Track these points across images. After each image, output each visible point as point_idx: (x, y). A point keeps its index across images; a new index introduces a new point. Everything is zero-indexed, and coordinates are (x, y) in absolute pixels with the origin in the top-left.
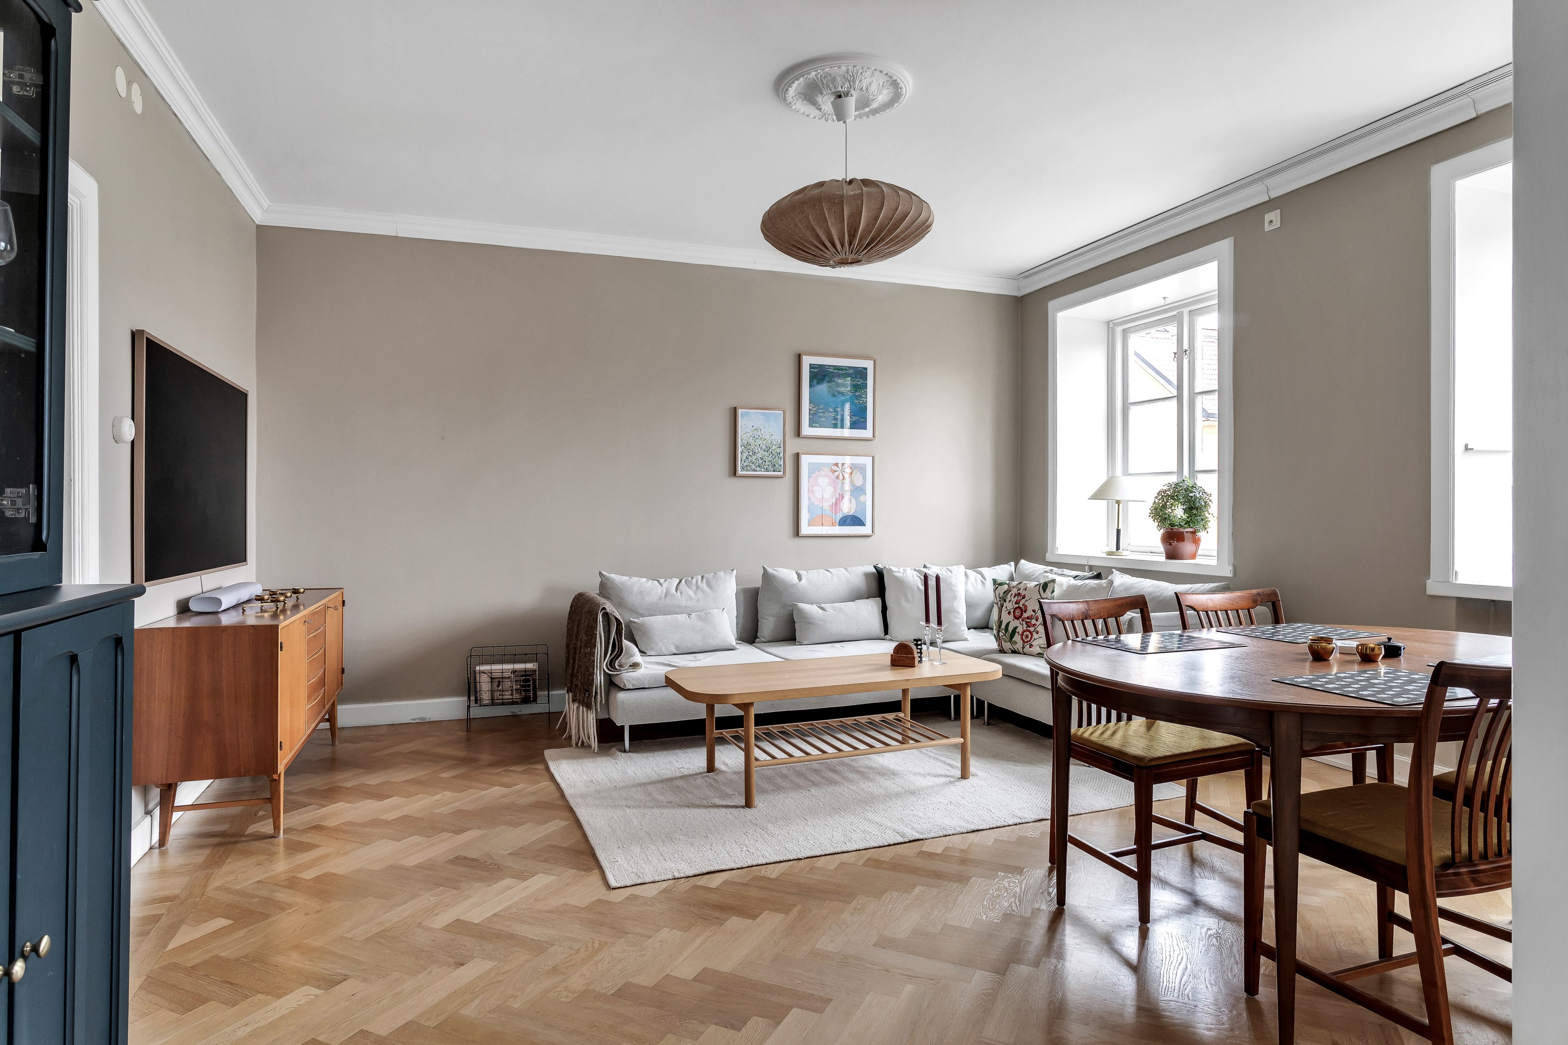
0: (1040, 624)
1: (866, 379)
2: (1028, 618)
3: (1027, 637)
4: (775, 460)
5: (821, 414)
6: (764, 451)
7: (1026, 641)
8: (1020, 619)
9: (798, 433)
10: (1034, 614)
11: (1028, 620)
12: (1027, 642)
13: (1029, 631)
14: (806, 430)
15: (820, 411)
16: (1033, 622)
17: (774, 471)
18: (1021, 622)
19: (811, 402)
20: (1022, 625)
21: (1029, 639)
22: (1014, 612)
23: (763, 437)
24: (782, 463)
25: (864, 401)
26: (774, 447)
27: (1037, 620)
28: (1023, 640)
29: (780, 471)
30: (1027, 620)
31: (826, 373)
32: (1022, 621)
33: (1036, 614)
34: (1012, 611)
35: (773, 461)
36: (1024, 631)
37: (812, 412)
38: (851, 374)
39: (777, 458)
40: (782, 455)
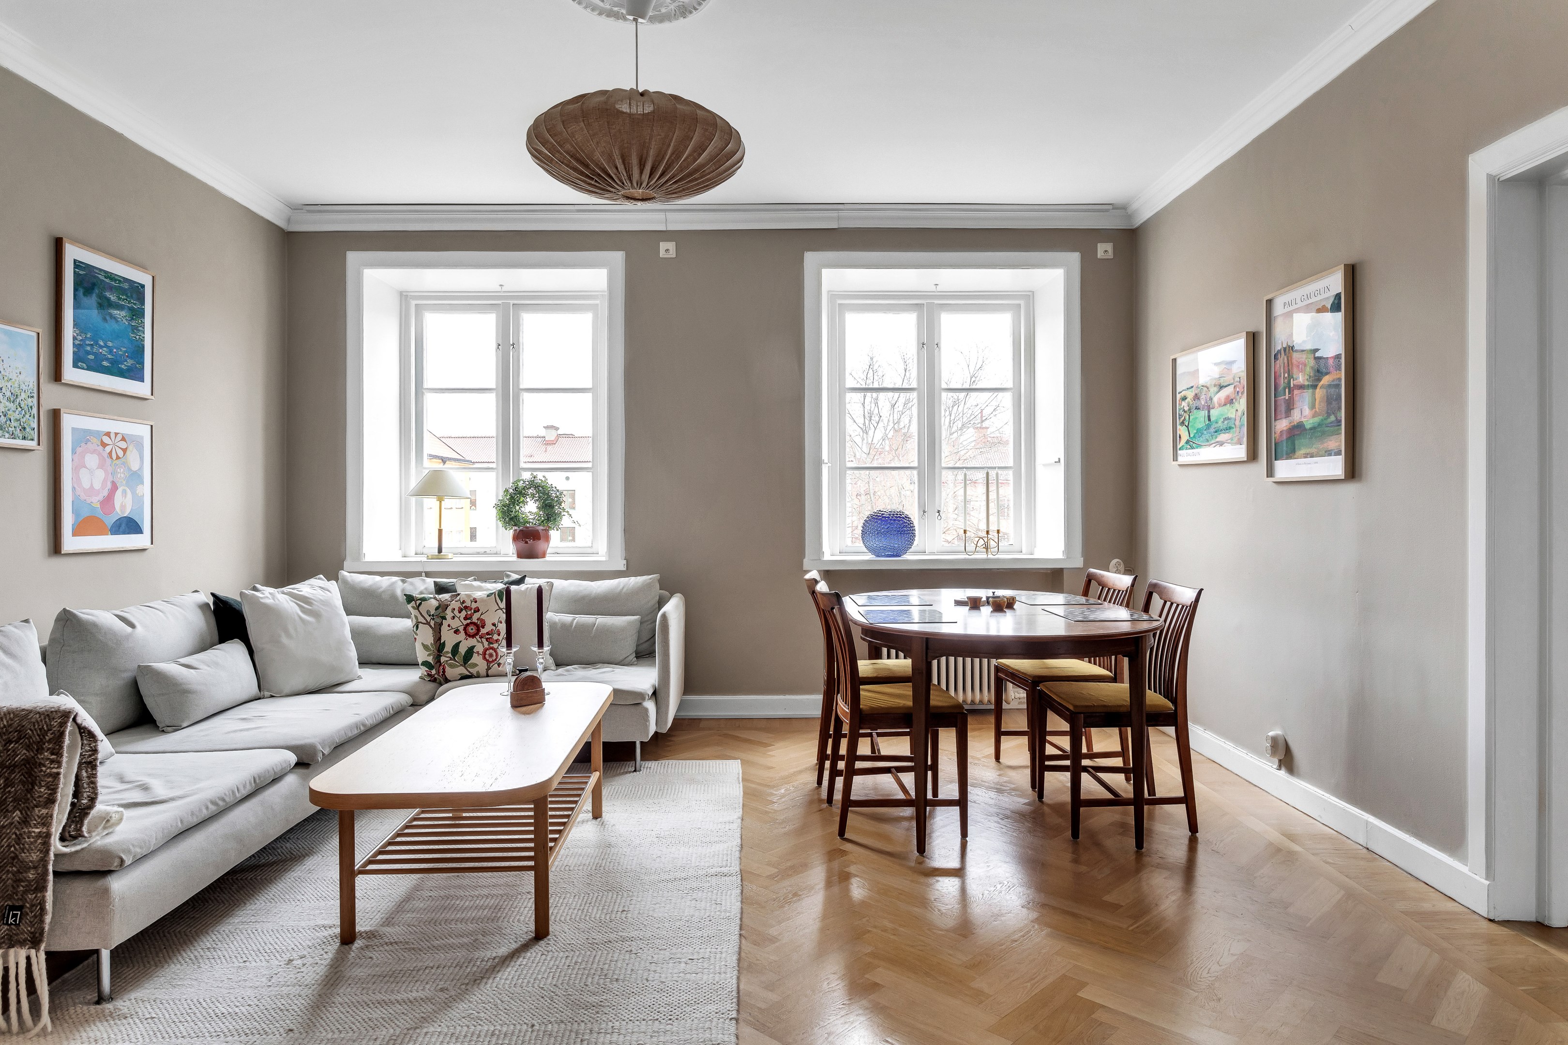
0: (503, 638)
1: (143, 303)
2: (488, 634)
3: (491, 655)
4: (25, 418)
5: (88, 348)
6: (9, 400)
7: (491, 660)
8: (478, 637)
9: (57, 376)
10: (494, 628)
11: (489, 636)
12: (493, 661)
13: (492, 648)
14: (70, 373)
15: (88, 342)
16: (495, 637)
17: (24, 438)
18: (479, 640)
19: (76, 325)
20: (482, 643)
21: (494, 658)
22: (465, 629)
23: (7, 374)
24: (35, 425)
25: (141, 337)
26: (23, 396)
27: (499, 635)
28: (487, 661)
29: (32, 440)
30: (487, 637)
31: (95, 281)
32: (481, 637)
33: (496, 628)
34: (461, 629)
35: (22, 420)
36: (486, 650)
37: (77, 342)
38: (125, 289)
39: (27, 416)
40: (35, 411)
